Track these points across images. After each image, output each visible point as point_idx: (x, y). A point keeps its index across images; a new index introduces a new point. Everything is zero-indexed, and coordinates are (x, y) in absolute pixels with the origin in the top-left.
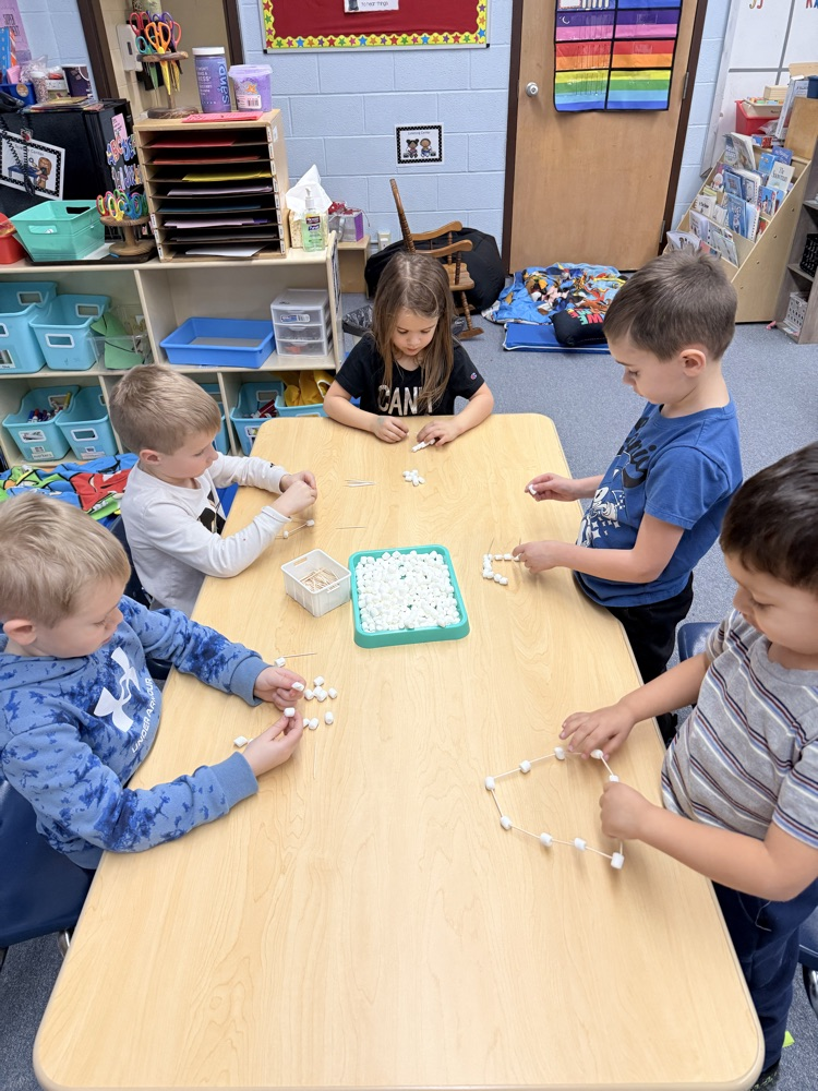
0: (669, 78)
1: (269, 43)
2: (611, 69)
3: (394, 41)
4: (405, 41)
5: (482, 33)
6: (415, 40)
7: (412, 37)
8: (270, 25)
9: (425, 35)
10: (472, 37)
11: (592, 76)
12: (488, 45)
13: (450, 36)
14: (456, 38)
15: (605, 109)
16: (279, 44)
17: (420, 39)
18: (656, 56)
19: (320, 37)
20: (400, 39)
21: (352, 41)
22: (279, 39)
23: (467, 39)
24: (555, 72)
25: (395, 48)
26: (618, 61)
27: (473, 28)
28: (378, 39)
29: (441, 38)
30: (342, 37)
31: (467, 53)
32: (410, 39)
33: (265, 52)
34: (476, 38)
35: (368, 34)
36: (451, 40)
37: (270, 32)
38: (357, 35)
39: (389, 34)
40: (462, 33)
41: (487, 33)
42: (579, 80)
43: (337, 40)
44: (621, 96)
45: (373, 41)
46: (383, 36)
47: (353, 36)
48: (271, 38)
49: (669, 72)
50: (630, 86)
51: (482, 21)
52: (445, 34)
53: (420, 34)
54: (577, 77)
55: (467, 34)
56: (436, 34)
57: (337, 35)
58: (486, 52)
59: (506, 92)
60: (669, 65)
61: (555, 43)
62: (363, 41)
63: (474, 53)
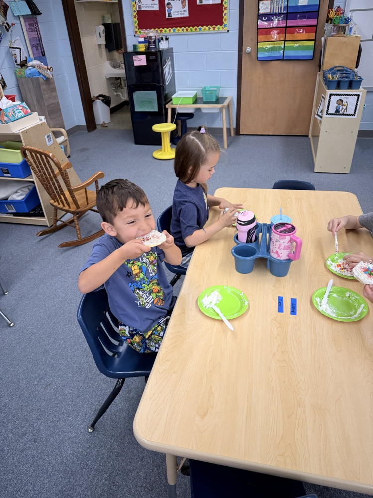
0: (314, 45)
1: (136, 32)
2: (285, 41)
3: (187, 30)
4: (192, 30)
5: (225, 26)
6: (196, 29)
7: (195, 28)
8: (136, 25)
9: (200, 27)
10: (221, 27)
11: (276, 44)
12: (228, 31)
13: (211, 27)
14: (214, 28)
15: (283, 59)
16: (140, 32)
17: (198, 29)
18: (307, 34)
19: (156, 29)
20: (190, 29)
21: (170, 31)
22: (140, 30)
23: (219, 28)
24: (258, 42)
25: (187, 33)
26: (289, 37)
27: (221, 24)
28: (180, 30)
29: (207, 28)
30: (165, 29)
31: (219, 35)
32: (194, 29)
33: (135, 36)
34: (223, 28)
35: (176, 27)
36: (212, 29)
37: (136, 27)
38: (172, 28)
39: (185, 27)
40: (216, 26)
41: (228, 26)
42: (271, 46)
43: (163, 30)
44: (289, 53)
45: (178, 30)
46: (182, 28)
47: (170, 29)
48: (137, 30)
49: (314, 42)
50: (293, 48)
51: (226, 20)
52: (209, 26)
53: (198, 27)
54: (269, 45)
55: (219, 26)
56: (205, 27)
57: (163, 28)
58: (228, 34)
59: (237, 52)
60: (314, 39)
61: (258, 29)
62: (174, 30)
63: (222, 35)
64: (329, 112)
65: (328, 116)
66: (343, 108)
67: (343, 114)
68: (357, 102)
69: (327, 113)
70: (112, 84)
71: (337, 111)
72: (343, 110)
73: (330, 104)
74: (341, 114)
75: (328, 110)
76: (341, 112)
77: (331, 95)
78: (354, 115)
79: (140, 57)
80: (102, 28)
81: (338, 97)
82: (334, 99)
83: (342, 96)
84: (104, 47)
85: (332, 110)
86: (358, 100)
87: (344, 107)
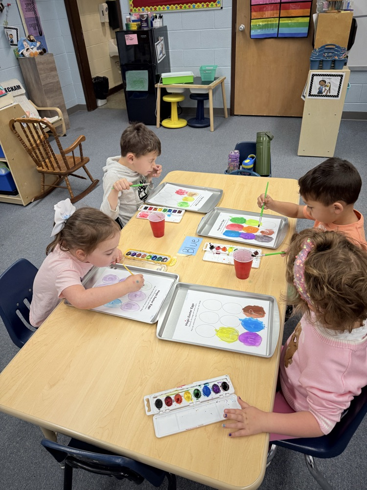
0: (308, 21)
1: (131, 10)
2: (280, 17)
3: (181, 7)
4: (185, 7)
5: (219, 2)
6: (189, 7)
7: (188, 5)
8: (131, 3)
9: (194, 4)
10: (214, 4)
11: (271, 21)
12: (222, 8)
13: (204, 4)
14: (207, 5)
15: (277, 37)
16: (135, 10)
17: (191, 6)
18: (302, 10)
19: (151, 7)
20: (183, 6)
21: (164, 8)
22: (135, 8)
23: (212, 5)
24: (251, 19)
25: (181, 10)
26: (283, 13)
28: (174, 7)
29: (201, 5)
30: (159, 6)
31: (212, 12)
32: (187, 6)
33: (130, 14)
34: (216, 5)
35: (170, 5)
36: (205, 6)
37: (131, 5)
38: (166, 5)
39: (178, 4)
40: (210, 2)
41: (221, 2)
42: (264, 23)
43: (158, 8)
44: (284, 31)
45: (172, 8)
46: (176, 5)
47: (164, 6)
48: (132, 8)
49: (309, 18)
50: (287, 25)
53: (191, 4)
54: (263, 22)
55: (212, 3)
56: (198, 4)
57: (157, 6)
58: (221, 11)
59: (230, 29)
60: (309, 15)
61: (251, 5)
62: (168, 8)
63: (216, 12)
64: (312, 94)
65: (310, 97)
66: (325, 89)
67: (326, 96)
68: (341, 83)
69: (310, 95)
70: (116, 62)
71: (320, 92)
72: (326, 91)
73: (313, 85)
74: (324, 96)
75: (310, 92)
76: (324, 94)
77: (313, 75)
78: (337, 96)
79: (131, 36)
80: (105, 6)
81: (321, 78)
82: (317, 80)
83: (325, 77)
84: (107, 25)
85: (315, 91)
86: (341, 81)
87: (327, 88)
